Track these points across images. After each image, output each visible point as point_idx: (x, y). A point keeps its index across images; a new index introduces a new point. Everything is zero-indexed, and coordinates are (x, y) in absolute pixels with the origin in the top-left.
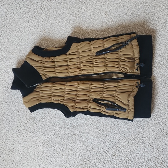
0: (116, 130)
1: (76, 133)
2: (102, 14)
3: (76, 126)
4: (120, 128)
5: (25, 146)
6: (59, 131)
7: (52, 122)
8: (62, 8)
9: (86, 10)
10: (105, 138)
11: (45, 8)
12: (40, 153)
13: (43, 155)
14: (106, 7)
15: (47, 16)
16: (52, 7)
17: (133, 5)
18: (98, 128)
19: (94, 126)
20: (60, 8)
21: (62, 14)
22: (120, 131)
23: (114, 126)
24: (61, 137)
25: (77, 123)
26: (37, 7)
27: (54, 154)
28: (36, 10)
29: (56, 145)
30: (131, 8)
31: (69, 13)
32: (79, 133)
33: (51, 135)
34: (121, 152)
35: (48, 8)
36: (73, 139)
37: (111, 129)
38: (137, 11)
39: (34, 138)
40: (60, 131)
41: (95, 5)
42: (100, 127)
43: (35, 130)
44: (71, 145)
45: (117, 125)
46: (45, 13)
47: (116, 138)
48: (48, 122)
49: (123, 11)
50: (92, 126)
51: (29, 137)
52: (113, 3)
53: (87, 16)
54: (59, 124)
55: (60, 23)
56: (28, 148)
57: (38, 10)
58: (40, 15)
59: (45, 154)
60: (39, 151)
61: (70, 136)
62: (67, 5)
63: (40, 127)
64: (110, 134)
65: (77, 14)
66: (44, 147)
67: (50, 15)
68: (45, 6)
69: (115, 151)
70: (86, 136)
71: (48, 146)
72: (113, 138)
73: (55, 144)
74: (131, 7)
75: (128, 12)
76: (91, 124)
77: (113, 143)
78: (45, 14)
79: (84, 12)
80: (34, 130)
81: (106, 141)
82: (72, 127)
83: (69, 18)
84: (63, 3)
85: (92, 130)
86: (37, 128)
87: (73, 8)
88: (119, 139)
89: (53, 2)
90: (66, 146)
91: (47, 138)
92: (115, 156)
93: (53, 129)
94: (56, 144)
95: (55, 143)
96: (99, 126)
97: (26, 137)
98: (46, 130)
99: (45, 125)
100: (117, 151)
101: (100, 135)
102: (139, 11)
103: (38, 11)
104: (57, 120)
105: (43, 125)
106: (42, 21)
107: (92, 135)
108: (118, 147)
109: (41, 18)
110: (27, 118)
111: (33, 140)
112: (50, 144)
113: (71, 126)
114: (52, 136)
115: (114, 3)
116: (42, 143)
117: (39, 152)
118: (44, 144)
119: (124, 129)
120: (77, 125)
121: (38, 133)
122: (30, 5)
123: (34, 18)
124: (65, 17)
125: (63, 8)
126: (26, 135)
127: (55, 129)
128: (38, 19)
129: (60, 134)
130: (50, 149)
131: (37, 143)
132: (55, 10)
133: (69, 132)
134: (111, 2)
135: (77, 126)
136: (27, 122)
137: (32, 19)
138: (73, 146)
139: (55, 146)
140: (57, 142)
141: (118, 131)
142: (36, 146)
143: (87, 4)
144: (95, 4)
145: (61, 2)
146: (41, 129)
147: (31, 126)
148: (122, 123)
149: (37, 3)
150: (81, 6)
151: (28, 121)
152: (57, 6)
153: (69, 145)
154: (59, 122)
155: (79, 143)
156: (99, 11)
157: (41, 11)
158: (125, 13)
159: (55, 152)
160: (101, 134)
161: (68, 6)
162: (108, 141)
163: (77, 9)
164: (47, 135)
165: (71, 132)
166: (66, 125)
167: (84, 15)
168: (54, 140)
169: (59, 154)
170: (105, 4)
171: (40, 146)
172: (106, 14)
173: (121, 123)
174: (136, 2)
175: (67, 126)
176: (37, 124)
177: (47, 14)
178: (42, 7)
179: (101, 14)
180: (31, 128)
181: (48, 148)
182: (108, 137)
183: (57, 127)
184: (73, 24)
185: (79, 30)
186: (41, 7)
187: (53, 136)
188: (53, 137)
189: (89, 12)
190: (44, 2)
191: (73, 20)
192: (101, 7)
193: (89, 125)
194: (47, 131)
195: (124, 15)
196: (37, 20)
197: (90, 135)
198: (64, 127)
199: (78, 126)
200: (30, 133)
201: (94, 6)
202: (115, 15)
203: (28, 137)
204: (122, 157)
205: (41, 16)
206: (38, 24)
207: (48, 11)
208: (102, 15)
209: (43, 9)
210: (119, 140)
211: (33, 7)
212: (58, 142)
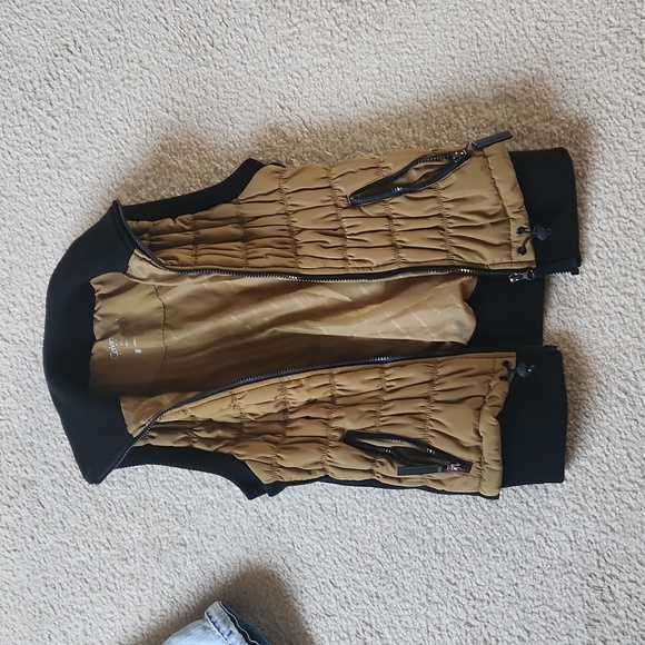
0: (326, 527)
1: (186, 538)
2: (269, 104)
3: (185, 511)
4: (341, 518)
5: (6, 587)
6: (126, 532)
7: (101, 499)
8: (123, 80)
9: (210, 87)
10: (287, 555)
11: (62, 78)
12: (58, 612)
13: (69, 617)
14: (281, 79)
15: (70, 109)
16: (88, 75)
17: (377, 71)
18: (264, 518)
19: (251, 513)
20: (117, 79)
21: (123, 103)
22: (339, 529)
23: (320, 512)
24: (132, 554)
25: (189, 502)
26: (34, 74)
27: (110, 615)
28: (29, 85)
29: (117, 582)
30: (370, 84)
31: (150, 97)
32: (196, 539)
33: (97, 544)
34: (346, 606)
35: (75, 80)
36: (174, 559)
37: (310, 523)
38: (391, 94)
39: (35, 557)
40: (129, 531)
41: (240, 70)
42: (269, 516)
43: (41, 529)
44: (168, 582)
45: (329, 507)
46: (61, 97)
47: (328, 553)
48: (84, 498)
49: (342, 93)
50: (243, 512)
51: (18, 555)
52: (305, 65)
53: (216, 111)
54: (124, 506)
55: (117, 133)
56: (16, 592)
57: (36, 84)
58: (43, 104)
59: (77, 614)
60: (55, 606)
61: (164, 548)
62: (140, 69)
63: (57, 516)
64: (307, 542)
65: (178, 103)
66: (74, 590)
67: (82, 105)
68: (61, 72)
69: (326, 603)
70: (220, 548)
71: (87, 585)
72: (318, 554)
73: (111, 579)
74: (369, 78)
75: (360, 99)
76: (239, 506)
77: (318, 574)
78: (62, 102)
79: (203, 93)
80: (35, 529)
81: (291, 565)
82: (173, 514)
83: (150, 115)
84: (128, 61)
85: (242, 527)
86: (46, 519)
87: (165, 79)
88: (336, 559)
89: (89, 58)
90: (150, 584)
91: (83, 558)
92: (327, 618)
93: (104, 525)
94: (114, 577)
95: (113, 574)
96: (267, 512)
97: (7, 554)
98: (80, 527)
99: (75, 510)
100: (333, 600)
101: (270, 543)
102: (397, 93)
103: (38, 89)
104: (116, 493)
105: (68, 511)
106: (53, 128)
107: (244, 543)
108: (335, 587)
109: (49, 115)
110: (11, 483)
111: (34, 563)
112: (96, 579)
113: (167, 512)
114: (102, 548)
115: (310, 63)
116: (66, 575)
117: (56, 608)
118: (72, 577)
119: (353, 523)
120: (190, 507)
121: (52, 540)
122: (7, 65)
123: (25, 114)
124: (136, 113)
125: (126, 81)
126: (7, 546)
127: (111, 522)
128: (37, 118)
129: (131, 542)
130: (94, 597)
131: (46, 574)
132: (97, 86)
133: (160, 536)
134: (298, 59)
135: (189, 512)
136: (11, 498)
137: (15, 118)
138: (177, 583)
139: (112, 586)
140: (118, 571)
141: (334, 530)
142: (43, 589)
143: (212, 66)
144: (242, 67)
145: (120, 57)
146: (59, 525)
147: (24, 512)
148: (349, 502)
149: (32, 60)
150: (193, 72)
151: (13, 494)
152: (107, 70)
153: (161, 580)
154: (124, 497)
155: (197, 574)
156: (257, 91)
157: (49, 90)
158: (349, 103)
159: (112, 607)
160: (276, 539)
161: (146, 72)
162: (299, 565)
163: (177, 85)
164: (81, 547)
165: (167, 535)
166: (150, 510)
167: (204, 108)
168: (108, 565)
169: (127, 613)
170: (276, 66)
171: (57, 586)
172: (282, 103)
173: (342, 502)
174: (387, 61)
175: (155, 514)
176: (47, 506)
177: (70, 102)
178: (50, 74)
179: (263, 102)
180: (24, 520)
181: (89, 594)
182: (299, 552)
183: (118, 518)
184: (167, 139)
185: (188, 163)
186: (48, 76)
187: (104, 551)
188: (106, 552)
189: (222, 94)
190: (56, 56)
191: (164, 124)
192: (263, 79)
193: (230, 509)
194: (83, 532)
195: (347, 110)
196: (33, 124)
197: (234, 544)
198: (142, 516)
199: (193, 514)
200: (22, 541)
201: (239, 74)
202: (314, 109)
203: (14, 555)
204: (350, 623)
205: (50, 109)
206: (37, 137)
207: (72, 91)
208: (267, 108)
209: (55, 84)
210: (337, 562)
211: (18, 74)
212: (123, 572)
